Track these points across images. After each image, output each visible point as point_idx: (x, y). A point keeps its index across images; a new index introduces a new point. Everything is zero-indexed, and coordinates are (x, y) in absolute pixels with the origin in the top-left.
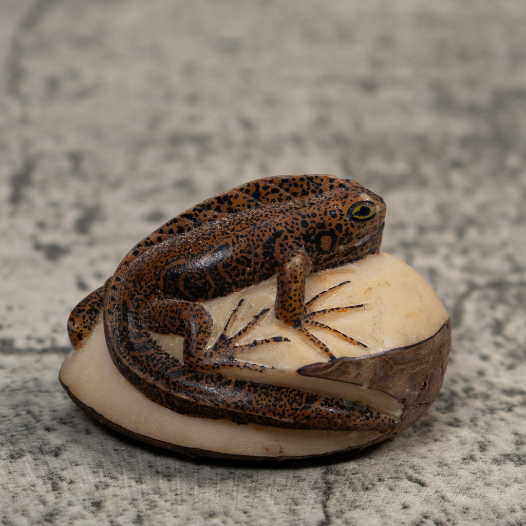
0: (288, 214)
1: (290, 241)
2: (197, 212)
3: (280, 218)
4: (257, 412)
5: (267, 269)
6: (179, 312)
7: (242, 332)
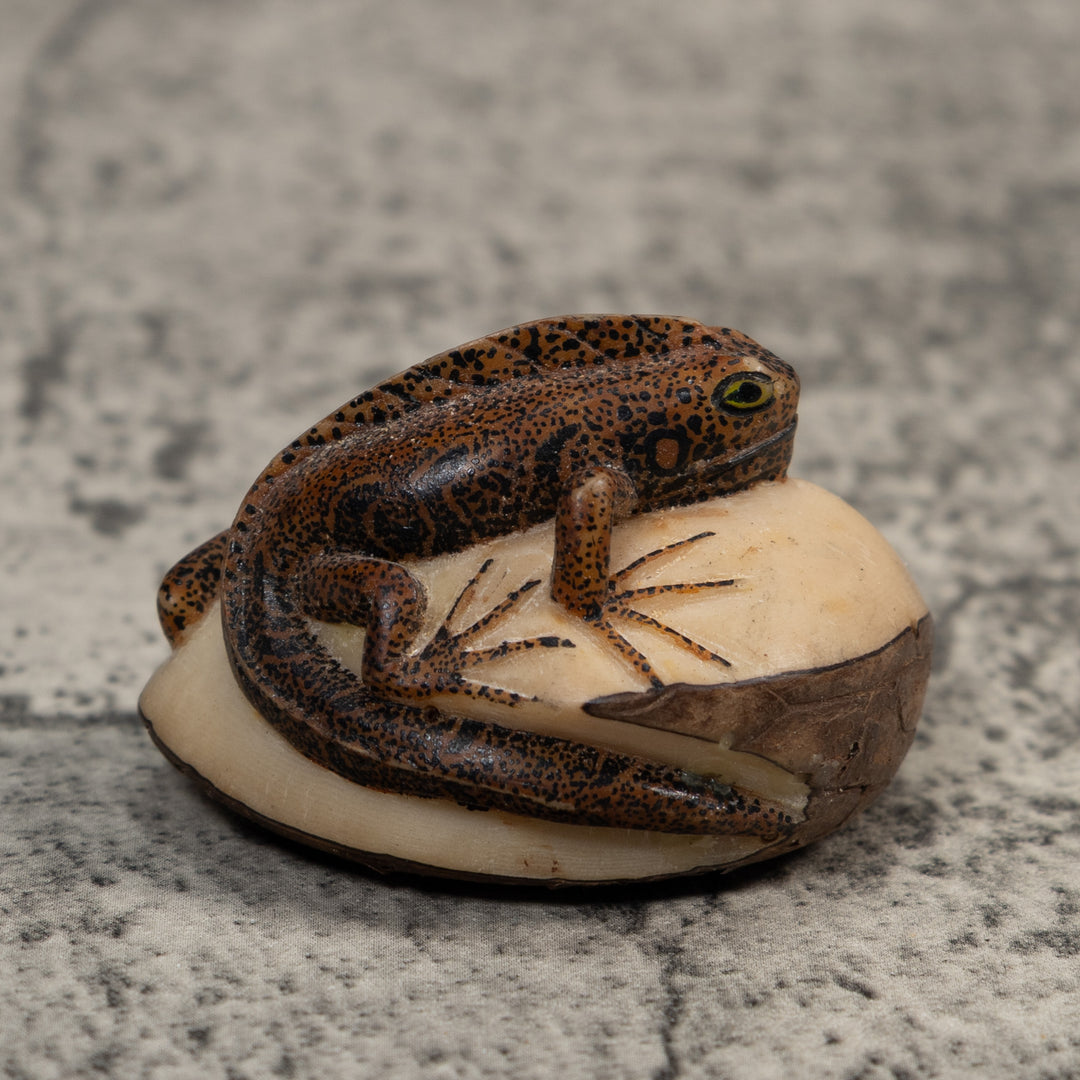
0: (593, 392)
1: (593, 446)
2: (412, 380)
3: (576, 399)
4: (502, 787)
5: (544, 501)
6: (358, 579)
7: (481, 625)
